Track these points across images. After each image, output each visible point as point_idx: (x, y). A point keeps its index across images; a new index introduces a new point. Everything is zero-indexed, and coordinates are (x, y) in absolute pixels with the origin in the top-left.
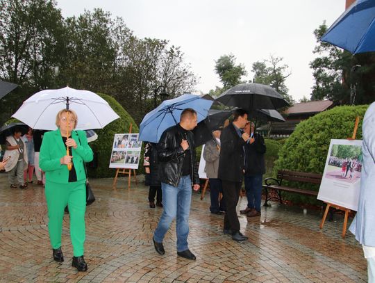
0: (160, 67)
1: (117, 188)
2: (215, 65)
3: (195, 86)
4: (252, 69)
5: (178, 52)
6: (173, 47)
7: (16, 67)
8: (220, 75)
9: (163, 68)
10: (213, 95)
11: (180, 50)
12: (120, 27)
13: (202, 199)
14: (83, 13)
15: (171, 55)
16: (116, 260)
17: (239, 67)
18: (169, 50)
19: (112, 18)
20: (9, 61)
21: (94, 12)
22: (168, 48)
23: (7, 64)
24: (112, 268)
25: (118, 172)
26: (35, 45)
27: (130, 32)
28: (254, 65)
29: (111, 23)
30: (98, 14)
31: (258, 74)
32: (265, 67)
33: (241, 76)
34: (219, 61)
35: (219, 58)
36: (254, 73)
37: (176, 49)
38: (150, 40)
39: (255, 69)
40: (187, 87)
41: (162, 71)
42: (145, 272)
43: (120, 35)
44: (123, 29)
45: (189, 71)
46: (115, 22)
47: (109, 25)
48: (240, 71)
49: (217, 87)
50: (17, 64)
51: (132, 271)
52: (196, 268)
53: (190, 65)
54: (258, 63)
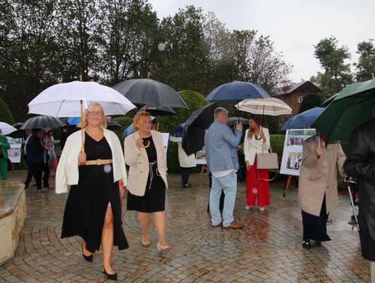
0: (250, 58)
1: (203, 184)
2: (315, 50)
3: (288, 76)
4: (358, 50)
5: (268, 42)
6: (262, 37)
7: (118, 69)
8: (321, 61)
9: (253, 60)
10: (315, 81)
11: (269, 39)
12: (212, 21)
13: (284, 196)
14: (177, 12)
15: (261, 45)
16: (177, 260)
17: (341, 49)
18: (258, 40)
19: (204, 13)
20: (112, 64)
21: (187, 10)
22: (257, 38)
23: (109, 68)
24: (171, 269)
25: (203, 168)
26: (135, 47)
27: (222, 25)
28: (359, 45)
29: (203, 18)
30: (191, 11)
31: (364, 55)
32: (372, 47)
33: (344, 60)
34: (319, 45)
35: (319, 42)
36: (360, 55)
37: (265, 39)
38: (238, 32)
39: (360, 50)
40: (279, 77)
41: (252, 62)
42: (200, 274)
43: (212, 29)
44: (214, 23)
45: (281, 60)
46: (207, 17)
47: (201, 21)
48: (342, 54)
49: (319, 73)
50: (118, 66)
51: (188, 273)
52: (253, 273)
53: (281, 54)
54: (364, 43)
